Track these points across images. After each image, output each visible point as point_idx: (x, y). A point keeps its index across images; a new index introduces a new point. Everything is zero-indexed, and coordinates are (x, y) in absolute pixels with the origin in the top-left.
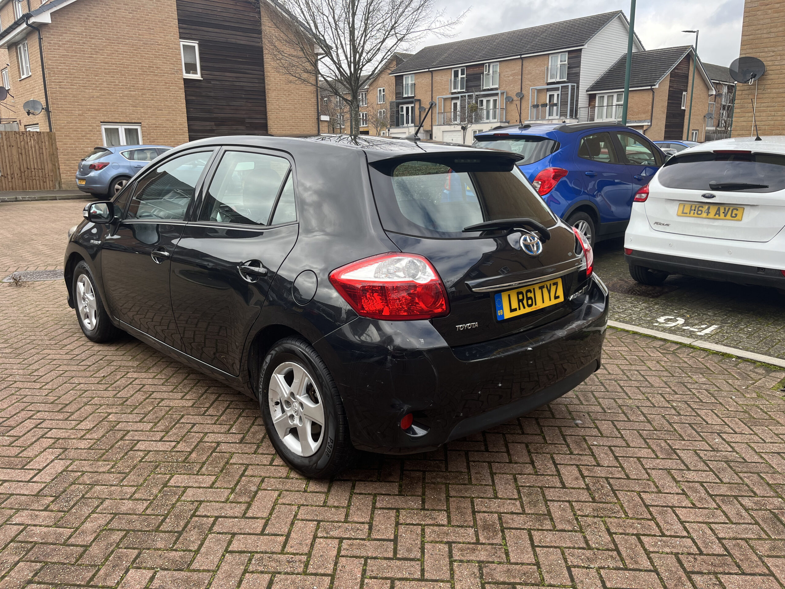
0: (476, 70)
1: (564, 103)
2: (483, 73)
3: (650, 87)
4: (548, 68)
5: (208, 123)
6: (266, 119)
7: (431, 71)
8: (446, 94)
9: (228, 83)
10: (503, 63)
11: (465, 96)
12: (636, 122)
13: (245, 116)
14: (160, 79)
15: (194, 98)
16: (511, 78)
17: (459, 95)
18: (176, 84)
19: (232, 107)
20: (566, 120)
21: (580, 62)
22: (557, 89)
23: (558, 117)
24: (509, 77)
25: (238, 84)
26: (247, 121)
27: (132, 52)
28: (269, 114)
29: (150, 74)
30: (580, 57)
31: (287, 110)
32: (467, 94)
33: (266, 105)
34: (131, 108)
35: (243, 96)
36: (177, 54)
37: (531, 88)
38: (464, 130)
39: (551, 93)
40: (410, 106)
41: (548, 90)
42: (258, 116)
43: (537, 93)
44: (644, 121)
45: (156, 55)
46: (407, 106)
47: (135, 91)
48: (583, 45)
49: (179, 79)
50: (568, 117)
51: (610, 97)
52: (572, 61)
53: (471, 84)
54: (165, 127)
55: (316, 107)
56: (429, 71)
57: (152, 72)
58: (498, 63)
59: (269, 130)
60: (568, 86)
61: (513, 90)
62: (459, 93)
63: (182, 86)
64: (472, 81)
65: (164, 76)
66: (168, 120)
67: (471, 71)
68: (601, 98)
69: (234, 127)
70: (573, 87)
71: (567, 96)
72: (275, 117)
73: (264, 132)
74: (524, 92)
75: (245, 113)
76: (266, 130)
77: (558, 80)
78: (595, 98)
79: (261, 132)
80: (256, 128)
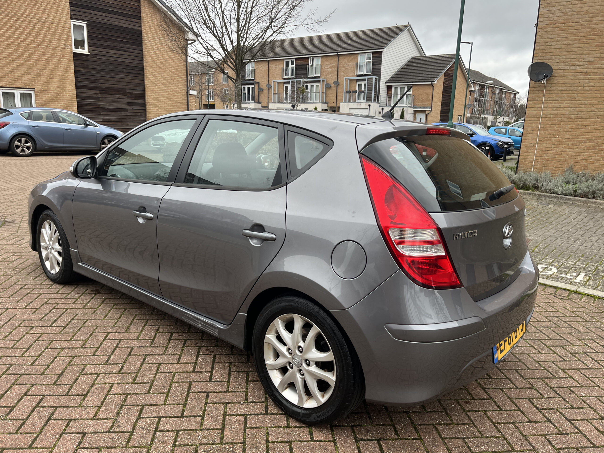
0: (303, 62)
1: (370, 91)
2: (308, 65)
3: (430, 83)
4: (357, 64)
5: (94, 91)
6: (144, 90)
7: (268, 61)
8: (280, 79)
9: (111, 59)
10: (324, 59)
11: (294, 82)
12: (420, 108)
13: (127, 87)
14: (52, 52)
15: (82, 69)
16: (330, 69)
18: (66, 56)
19: (115, 79)
20: (371, 104)
21: (381, 61)
22: (365, 80)
23: (365, 101)
24: (328, 69)
25: (120, 60)
26: (128, 91)
27: (29, 28)
28: (147, 87)
29: (44, 48)
30: (381, 57)
31: (162, 84)
32: (296, 80)
33: (144, 79)
34: (26, 76)
35: (125, 70)
36: (68, 32)
37: (345, 78)
38: (293, 108)
39: (360, 83)
40: (251, 87)
41: (358, 80)
42: (138, 88)
43: (350, 82)
44: (427, 108)
45: (50, 31)
46: (249, 86)
47: (30, 61)
48: (383, 49)
49: (68, 53)
50: (373, 101)
51: (403, 88)
52: (376, 59)
53: (299, 72)
54: (56, 93)
55: (186, 83)
56: (266, 60)
57: (45, 46)
58: (320, 58)
59: (146, 100)
60: (373, 78)
61: (332, 78)
62: (290, 79)
63: (72, 58)
64: (300, 70)
65: (56, 49)
66: (58, 87)
67: (299, 62)
68: (396, 88)
69: (117, 96)
70: (376, 79)
71: (372, 86)
72: (152, 89)
73: (143, 102)
74: (339, 81)
75: (126, 84)
76: (144, 100)
77: (365, 73)
78: (392, 88)
79: (139, 101)
80: (135, 98)
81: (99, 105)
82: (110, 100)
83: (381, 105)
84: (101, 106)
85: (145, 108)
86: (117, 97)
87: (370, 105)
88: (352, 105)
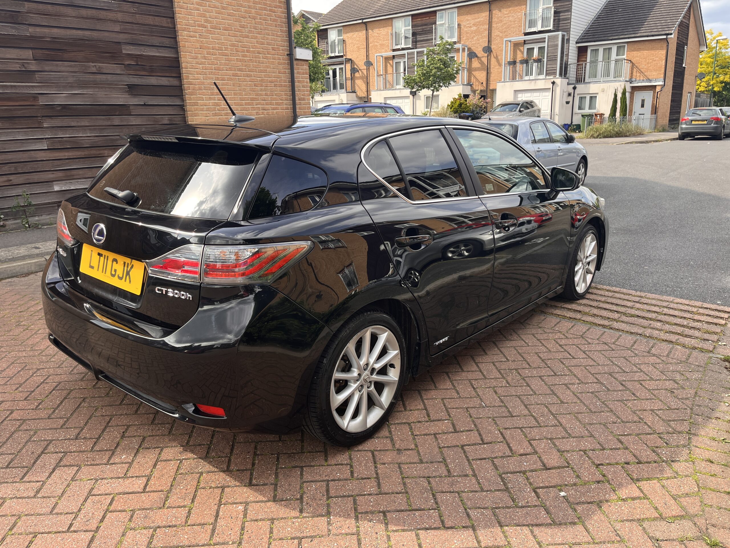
0: (426, 20)
1: (552, 59)
2: (435, 23)
3: (665, 37)
4: (525, 14)
6: (175, 47)
7: (365, 23)
8: (386, 51)
10: (463, 10)
11: (413, 53)
12: (644, 81)
13: (122, 37)
16: (474, 28)
17: (405, 52)
20: (555, 80)
21: (571, 5)
22: (542, 40)
23: (543, 76)
24: (470, 27)
26: (128, 50)
28: (182, 36)
31: (225, 29)
32: (415, 50)
33: (173, 13)
37: (505, 39)
38: (413, 96)
39: (530, 46)
40: (338, 68)
41: (525, 43)
42: (156, 41)
43: (512, 46)
44: (656, 81)
46: (334, 67)
50: (558, 76)
51: (607, 51)
52: (560, 3)
53: (419, 37)
55: (285, 29)
56: (362, 22)
58: (456, 10)
59: (184, 75)
60: (558, 35)
61: (479, 43)
62: (403, 49)
64: (420, 34)
67: (419, 21)
68: (596, 51)
69: (93, 67)
70: (563, 36)
71: (557, 49)
72: (198, 45)
73: (174, 82)
74: (493, 47)
75: (117, 28)
76: (179, 77)
77: (540, 29)
78: (586, 52)
79: (164, 81)
80: (151, 72)
81: (35, 97)
82: (71, 80)
83: (570, 82)
84: (42, 101)
85: (183, 100)
86: (94, 70)
87: (553, 83)
88: (519, 85)
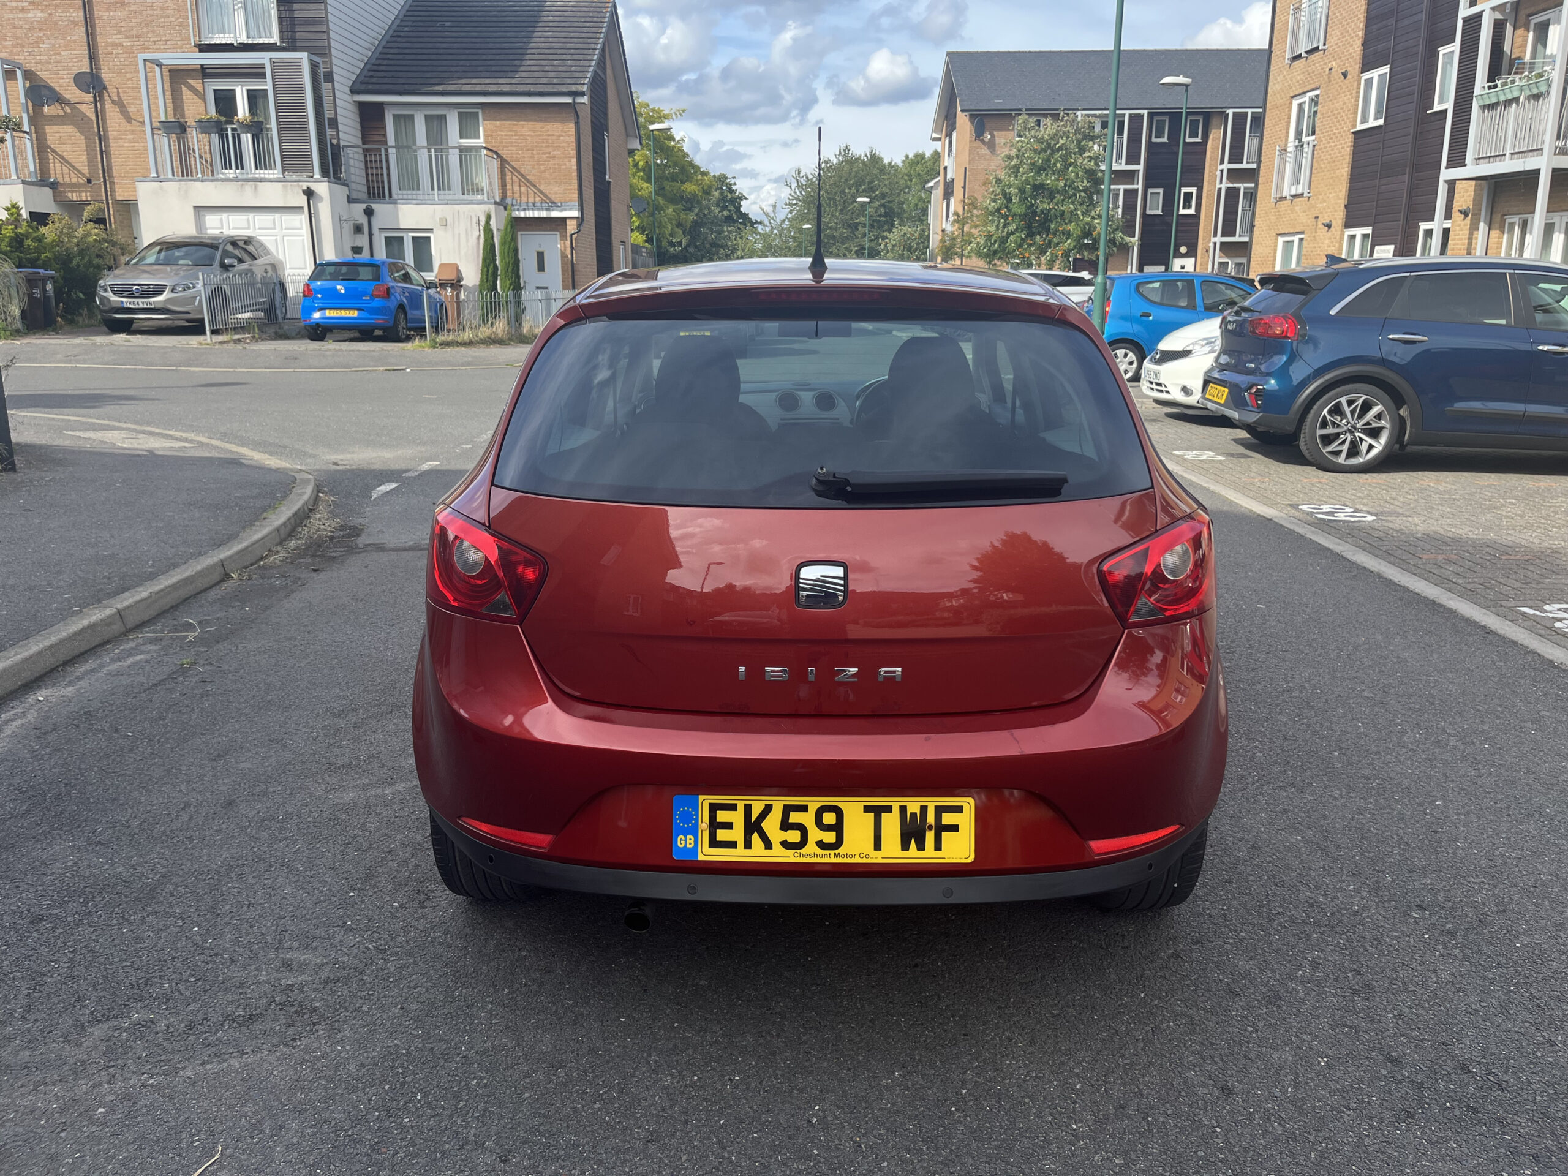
1: (292, 125)
12: (534, 205)
16: (36, 15)
20: (314, 186)
23: (275, 173)
24: (24, 10)
37: (141, 57)
39: (223, 85)
41: (204, 72)
43: (168, 78)
44: (562, 207)
50: (317, 176)
51: (436, 123)
60: (297, 62)
61: (58, 60)
68: (405, 121)
70: (314, 67)
71: (303, 99)
74: (106, 75)
77: (243, 39)
78: (382, 119)
83: (354, 196)
87: (309, 193)
88: (207, 192)
